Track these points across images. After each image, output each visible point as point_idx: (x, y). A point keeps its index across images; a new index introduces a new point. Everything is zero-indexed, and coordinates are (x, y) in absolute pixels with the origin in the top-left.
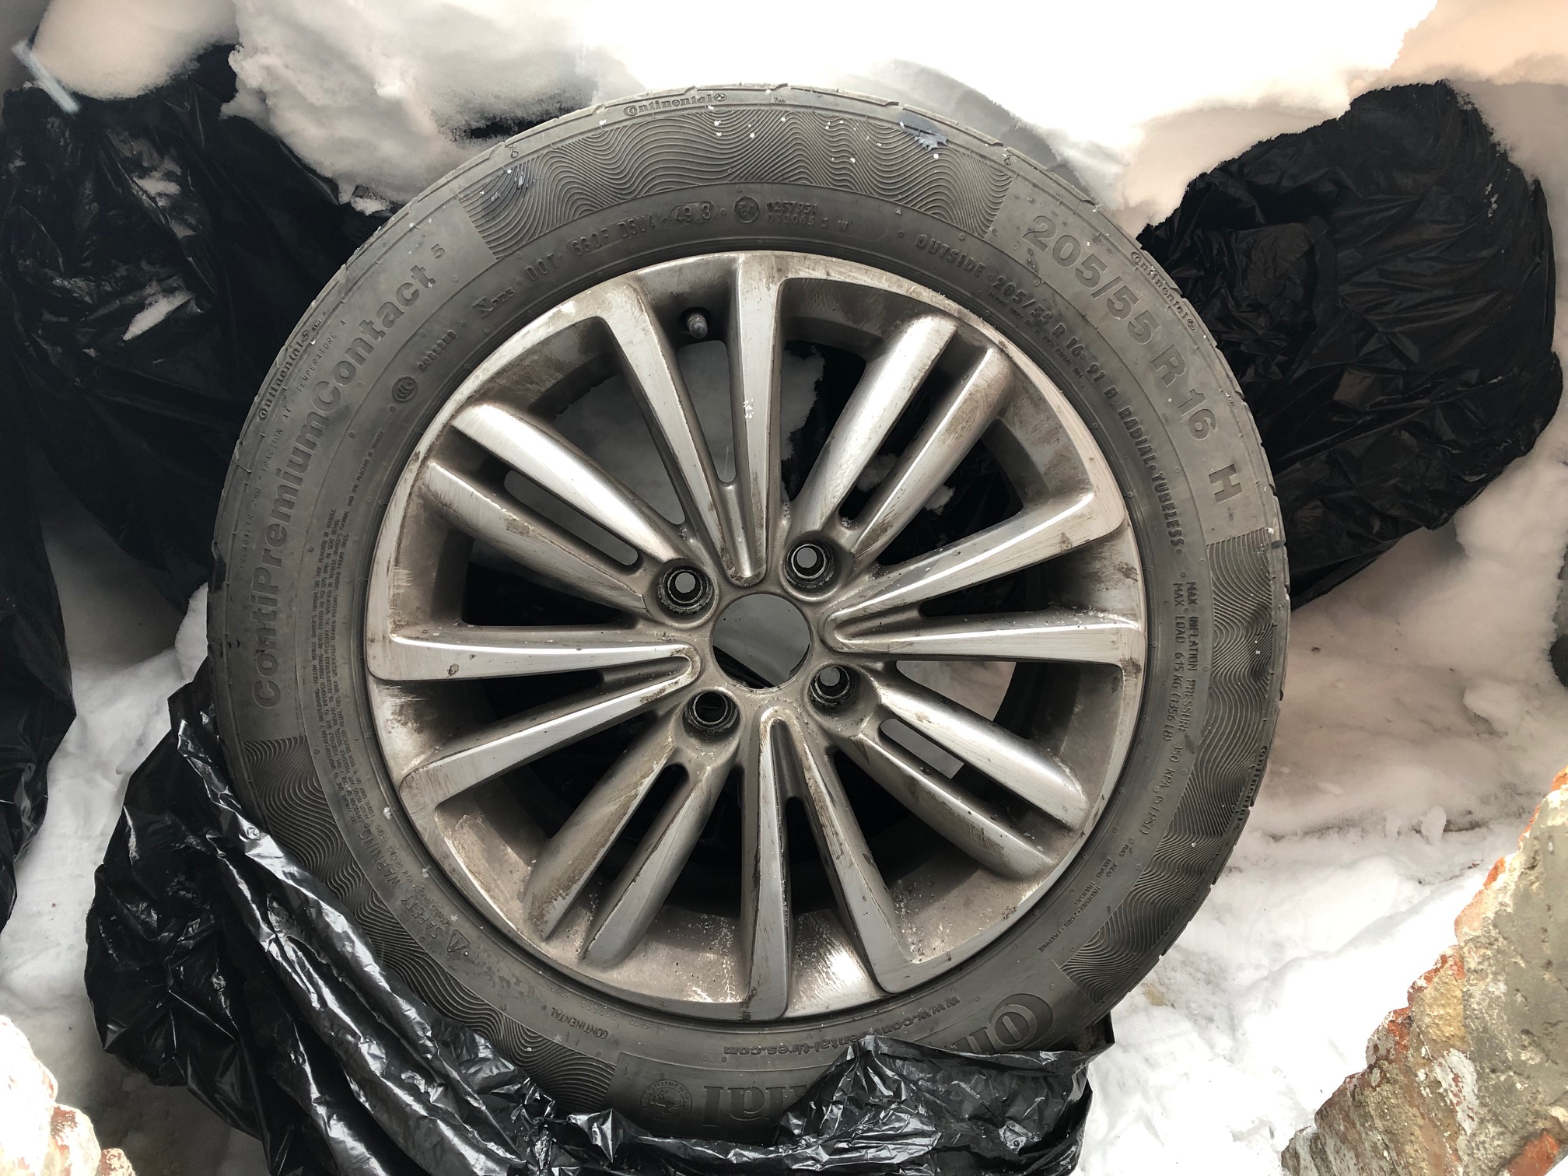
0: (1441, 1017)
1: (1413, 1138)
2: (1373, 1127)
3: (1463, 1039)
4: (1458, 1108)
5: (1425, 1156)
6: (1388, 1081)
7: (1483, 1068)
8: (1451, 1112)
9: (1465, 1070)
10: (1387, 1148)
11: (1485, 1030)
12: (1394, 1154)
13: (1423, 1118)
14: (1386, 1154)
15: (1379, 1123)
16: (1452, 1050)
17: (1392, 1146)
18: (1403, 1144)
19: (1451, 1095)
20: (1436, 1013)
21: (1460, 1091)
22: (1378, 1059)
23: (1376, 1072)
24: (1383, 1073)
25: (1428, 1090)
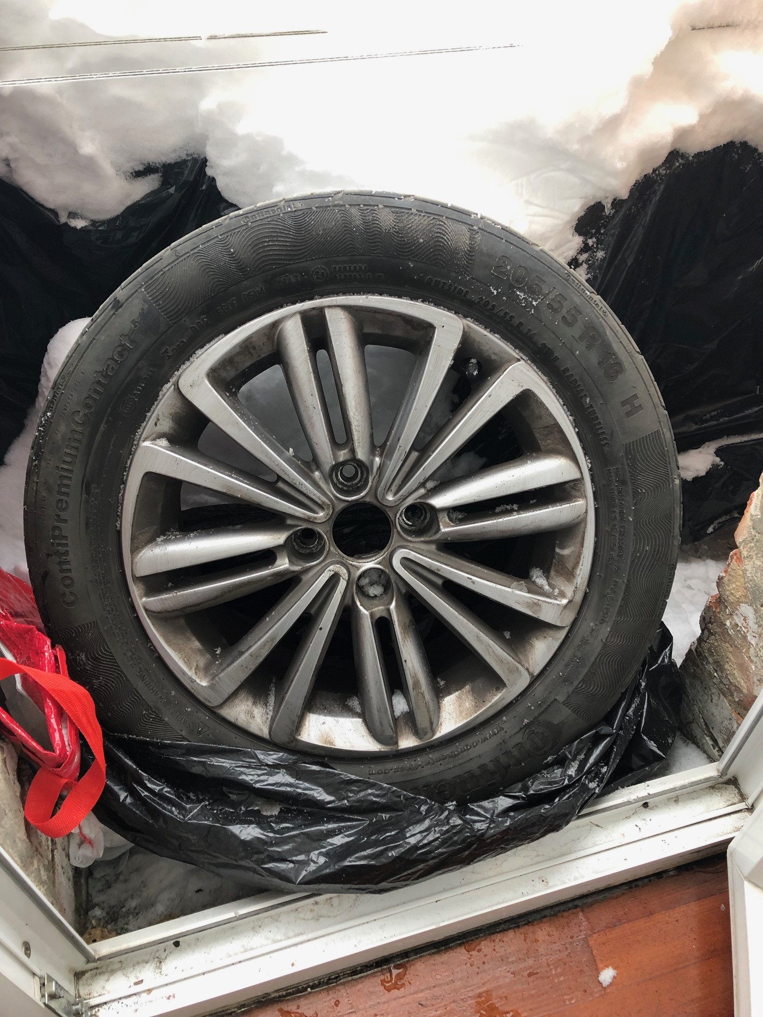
0: (733, 589)
1: (728, 660)
2: (708, 663)
3: (745, 596)
4: (747, 634)
5: (735, 667)
6: (712, 634)
7: (756, 606)
8: (745, 637)
9: (749, 613)
10: (716, 671)
11: (755, 586)
12: (720, 673)
13: (732, 647)
14: (715, 674)
15: (711, 660)
16: (741, 604)
17: (718, 669)
18: (724, 665)
19: (743, 629)
20: (731, 588)
21: (748, 625)
22: (706, 625)
23: (706, 632)
24: (709, 631)
25: (732, 630)
